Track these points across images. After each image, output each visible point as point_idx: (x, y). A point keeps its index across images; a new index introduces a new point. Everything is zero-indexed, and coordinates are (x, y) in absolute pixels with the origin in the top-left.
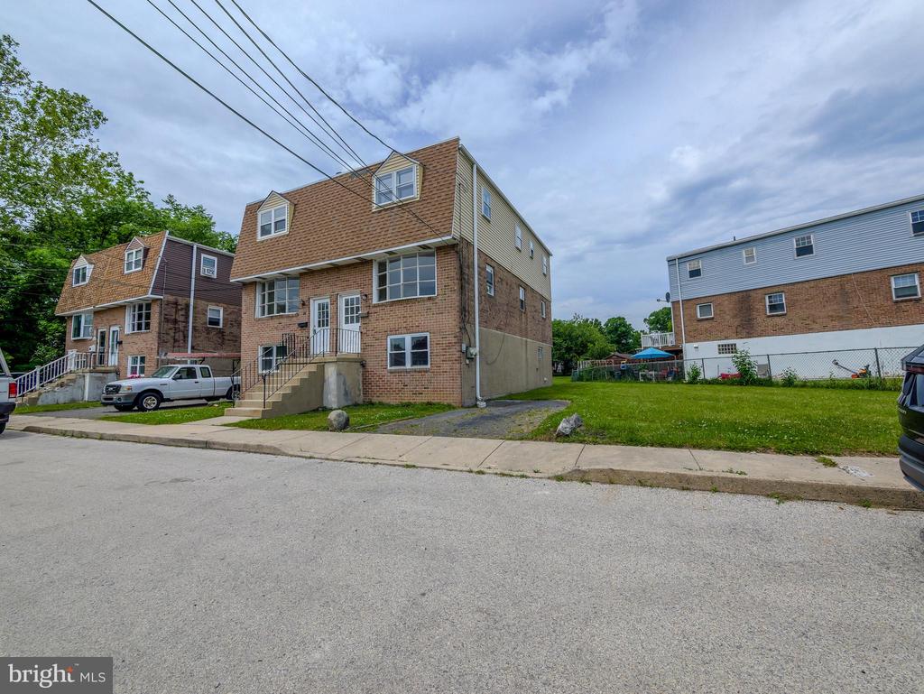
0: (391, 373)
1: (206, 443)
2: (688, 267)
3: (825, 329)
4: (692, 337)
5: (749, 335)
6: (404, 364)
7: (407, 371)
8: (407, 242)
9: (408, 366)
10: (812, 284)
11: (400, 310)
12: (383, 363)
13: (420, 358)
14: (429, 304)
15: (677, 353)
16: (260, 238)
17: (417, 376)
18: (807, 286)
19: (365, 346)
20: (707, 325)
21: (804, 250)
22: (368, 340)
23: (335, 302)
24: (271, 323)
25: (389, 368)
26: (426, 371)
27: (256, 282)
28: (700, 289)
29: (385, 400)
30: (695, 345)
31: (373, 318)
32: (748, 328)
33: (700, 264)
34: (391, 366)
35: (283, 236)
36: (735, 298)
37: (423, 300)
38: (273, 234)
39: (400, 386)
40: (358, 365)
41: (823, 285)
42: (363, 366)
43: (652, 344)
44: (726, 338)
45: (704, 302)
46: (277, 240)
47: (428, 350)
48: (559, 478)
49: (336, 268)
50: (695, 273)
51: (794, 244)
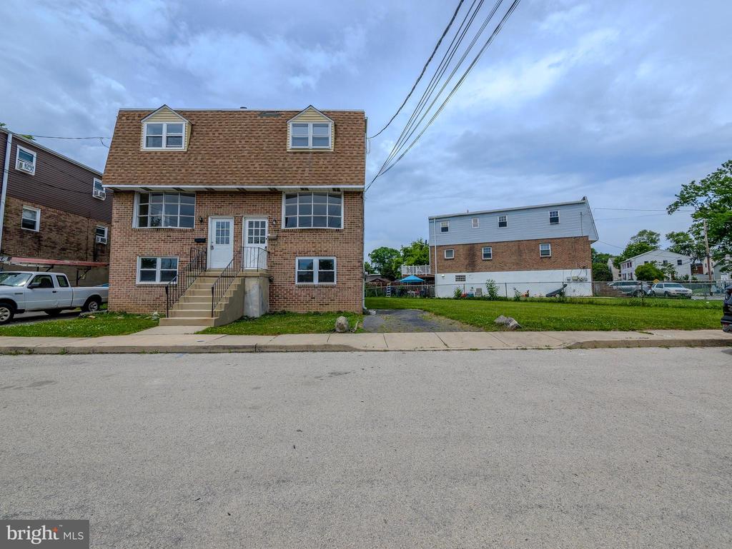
0: (299, 287)
1: (256, 347)
2: (441, 225)
3: (510, 269)
4: (442, 270)
5: (473, 271)
6: (312, 280)
7: (314, 287)
8: (324, 183)
9: (316, 282)
10: (506, 244)
11: (308, 237)
12: (292, 279)
13: (326, 277)
14: (336, 234)
15: (431, 280)
16: (144, 148)
17: (324, 290)
18: (503, 244)
19: (271, 265)
20: (450, 263)
21: (503, 224)
22: (274, 259)
23: (238, 223)
24: (156, 235)
25: (296, 283)
26: (333, 287)
27: (134, 191)
28: (447, 239)
29: (292, 310)
30: (443, 275)
31: (281, 241)
32: (472, 266)
33: (448, 224)
34: (299, 281)
35: (179, 153)
36: (466, 247)
37: (332, 231)
38: (164, 148)
39: (308, 298)
40: (267, 280)
41: (510, 245)
42: (271, 281)
43: (409, 272)
44: (460, 272)
45: (449, 249)
46: (171, 155)
47: (335, 270)
48: (569, 348)
49: (243, 193)
50: (445, 229)
51: (497, 219)
